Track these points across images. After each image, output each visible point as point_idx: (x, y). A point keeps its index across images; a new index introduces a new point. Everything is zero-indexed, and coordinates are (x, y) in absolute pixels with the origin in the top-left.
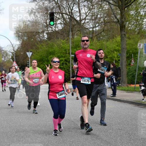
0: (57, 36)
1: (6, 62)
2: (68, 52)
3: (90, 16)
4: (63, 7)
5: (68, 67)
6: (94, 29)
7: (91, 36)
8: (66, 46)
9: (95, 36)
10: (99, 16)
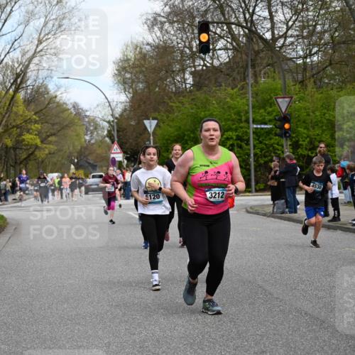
0: (216, 79)
1: (95, 146)
2: (243, 118)
3: (297, 28)
4: (231, 7)
5: (245, 155)
6: (308, 60)
7: (300, 77)
8: (239, 103)
9: (310, 78)
10: (319, 28)
